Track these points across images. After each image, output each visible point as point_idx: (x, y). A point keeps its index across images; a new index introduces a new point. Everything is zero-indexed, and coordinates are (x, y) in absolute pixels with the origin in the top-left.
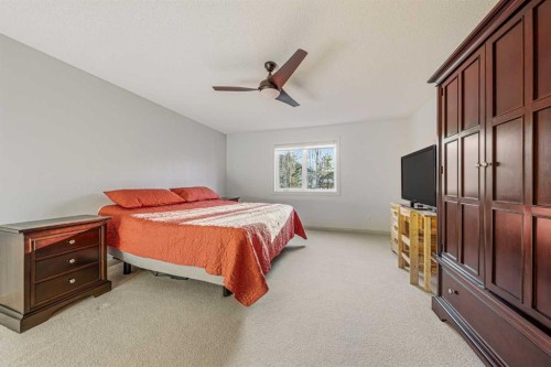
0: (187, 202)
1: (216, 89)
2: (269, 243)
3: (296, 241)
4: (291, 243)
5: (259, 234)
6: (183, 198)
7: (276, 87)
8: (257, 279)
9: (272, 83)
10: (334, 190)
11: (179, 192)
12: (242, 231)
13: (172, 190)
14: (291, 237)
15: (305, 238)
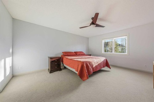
0: (77, 55)
1: (80, 28)
2: (92, 67)
3: (106, 68)
4: (103, 69)
5: (88, 64)
6: (76, 54)
7: (94, 24)
8: (86, 75)
9: (93, 23)
10: (126, 53)
11: (76, 53)
12: (83, 62)
13: (74, 52)
14: (104, 67)
15: (110, 69)
